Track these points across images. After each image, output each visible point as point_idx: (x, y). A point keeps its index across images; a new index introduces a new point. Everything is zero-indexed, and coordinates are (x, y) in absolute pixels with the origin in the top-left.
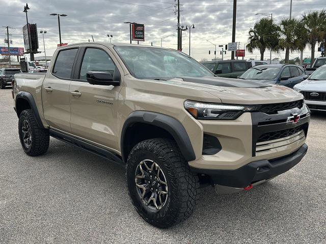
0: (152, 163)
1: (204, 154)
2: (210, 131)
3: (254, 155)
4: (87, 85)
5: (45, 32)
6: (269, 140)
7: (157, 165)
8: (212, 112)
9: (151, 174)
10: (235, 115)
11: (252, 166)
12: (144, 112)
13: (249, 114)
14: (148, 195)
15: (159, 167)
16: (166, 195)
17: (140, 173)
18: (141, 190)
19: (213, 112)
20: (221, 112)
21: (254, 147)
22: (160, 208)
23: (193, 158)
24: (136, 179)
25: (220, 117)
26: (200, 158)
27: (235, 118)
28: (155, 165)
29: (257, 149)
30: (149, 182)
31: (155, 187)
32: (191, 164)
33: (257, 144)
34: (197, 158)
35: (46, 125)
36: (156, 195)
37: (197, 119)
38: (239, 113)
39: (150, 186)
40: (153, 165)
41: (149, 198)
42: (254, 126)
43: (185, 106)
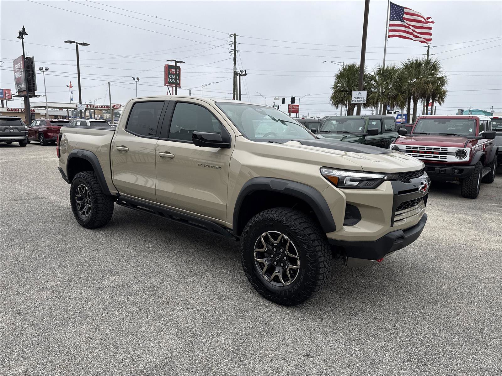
0: (279, 235)
1: (345, 225)
2: (352, 200)
3: (392, 225)
4: (192, 146)
5: (47, 70)
6: (403, 209)
7: (286, 237)
8: (351, 180)
9: (275, 247)
10: (375, 183)
11: (390, 236)
12: (271, 179)
13: (389, 183)
14: (270, 270)
15: (289, 239)
16: (297, 269)
17: (260, 245)
18: (262, 265)
19: (353, 180)
20: (361, 180)
21: (393, 216)
22: (288, 283)
23: (333, 229)
24: (255, 253)
25: (360, 186)
26: (342, 229)
27: (375, 187)
28: (283, 237)
29: (395, 219)
30: (272, 256)
31: (280, 261)
32: (330, 235)
33: (397, 213)
34: (337, 229)
35: (113, 192)
36: (281, 270)
37: (337, 187)
38: (379, 181)
39: (273, 260)
40: (280, 237)
41: (272, 273)
42: (395, 195)
43: (322, 173)
